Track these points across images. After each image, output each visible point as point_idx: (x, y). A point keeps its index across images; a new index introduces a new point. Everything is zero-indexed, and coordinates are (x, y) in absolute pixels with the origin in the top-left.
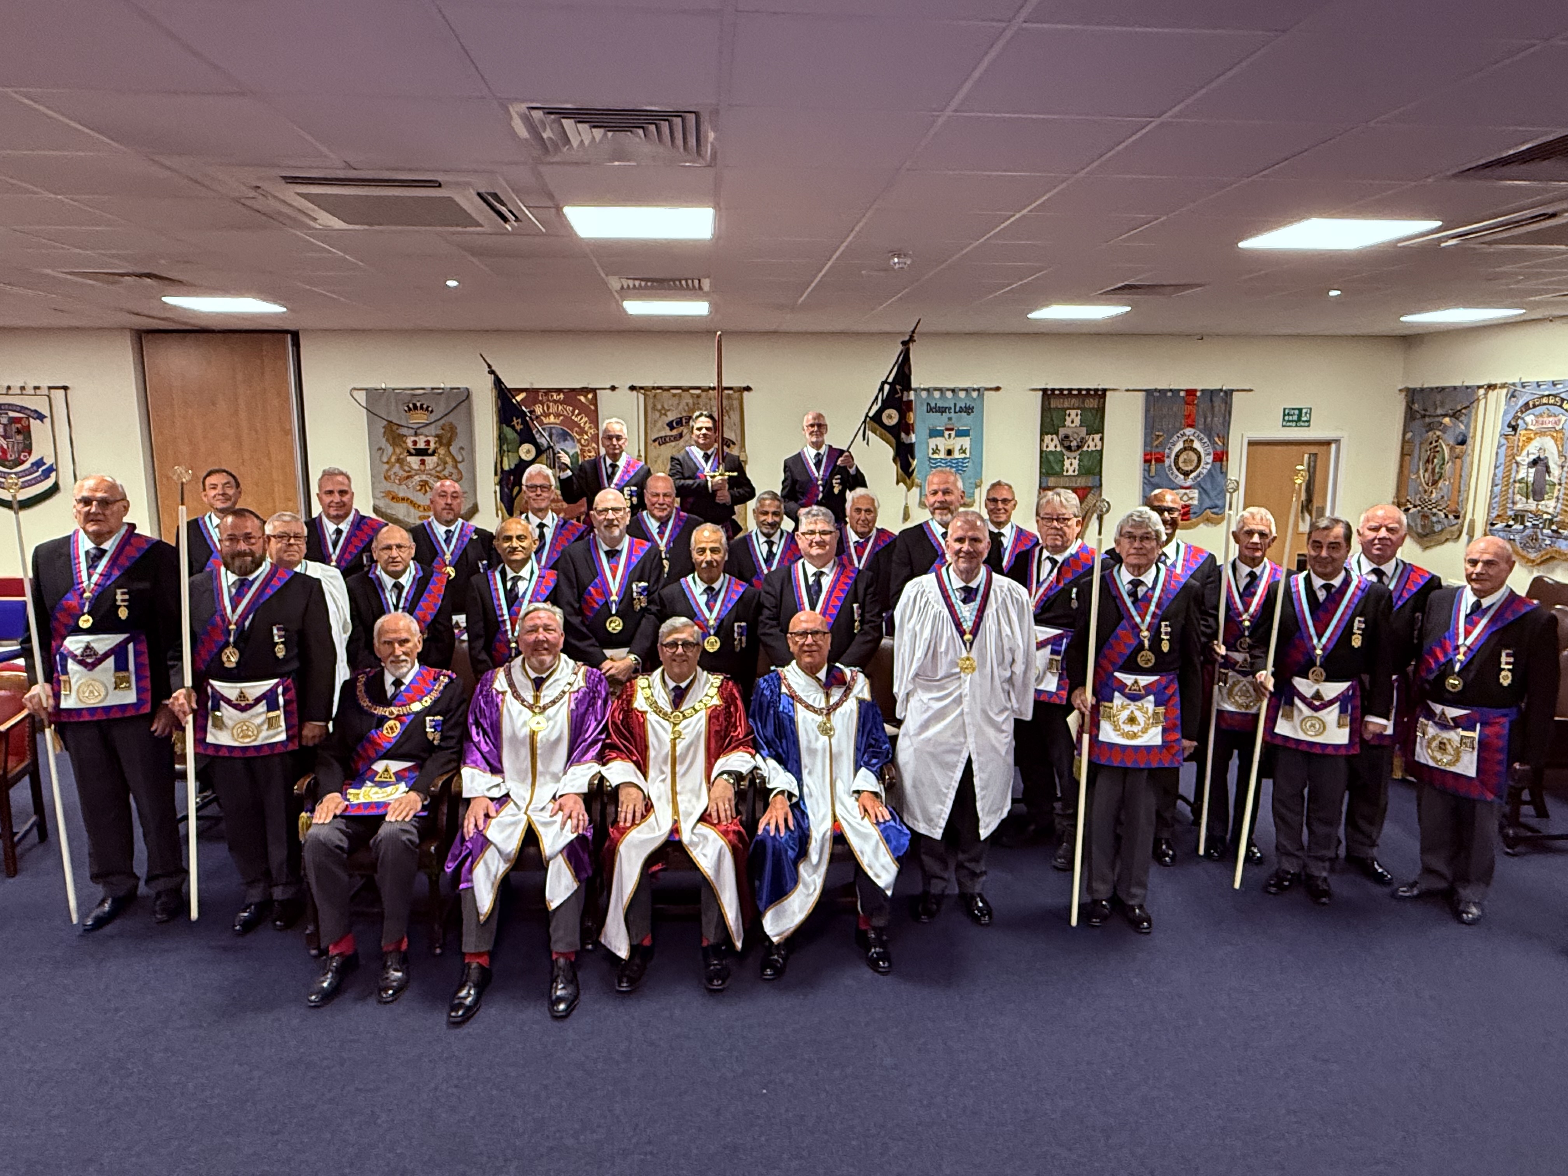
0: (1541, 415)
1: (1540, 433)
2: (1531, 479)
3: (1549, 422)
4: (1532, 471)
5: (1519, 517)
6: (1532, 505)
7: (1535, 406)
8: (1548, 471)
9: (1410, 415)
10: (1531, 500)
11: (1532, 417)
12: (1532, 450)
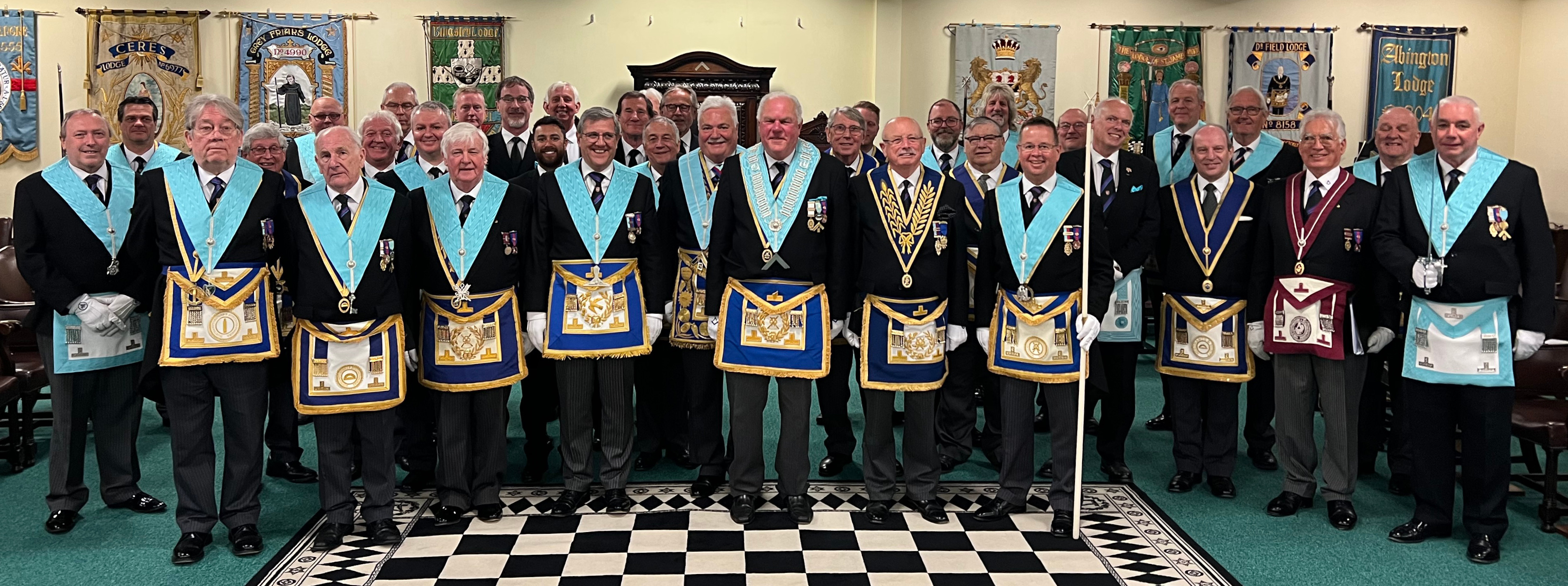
0: (286, 45)
1: (284, 62)
2: (282, 105)
3: (294, 52)
4: (283, 96)
7: (275, 36)
8: (301, 95)
10: (285, 125)
11: (274, 47)
12: (280, 77)
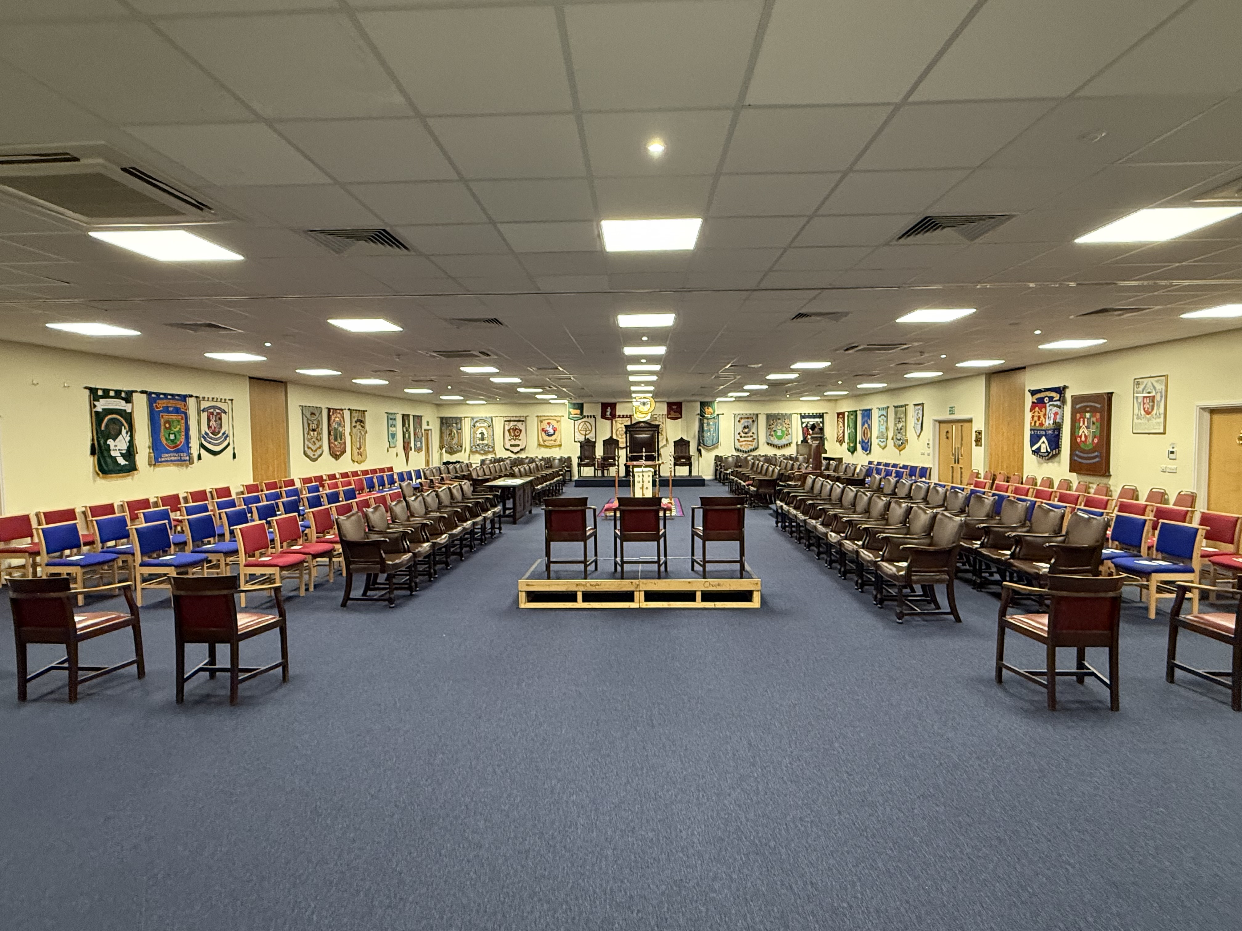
5: (478, 445)
6: (481, 442)
9: (442, 423)
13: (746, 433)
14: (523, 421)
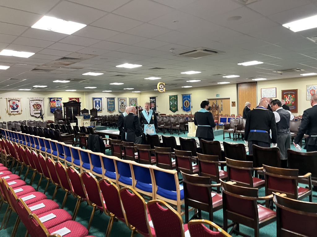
13: (123, 106)
14: (42, 101)
